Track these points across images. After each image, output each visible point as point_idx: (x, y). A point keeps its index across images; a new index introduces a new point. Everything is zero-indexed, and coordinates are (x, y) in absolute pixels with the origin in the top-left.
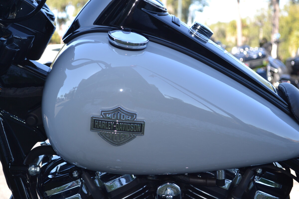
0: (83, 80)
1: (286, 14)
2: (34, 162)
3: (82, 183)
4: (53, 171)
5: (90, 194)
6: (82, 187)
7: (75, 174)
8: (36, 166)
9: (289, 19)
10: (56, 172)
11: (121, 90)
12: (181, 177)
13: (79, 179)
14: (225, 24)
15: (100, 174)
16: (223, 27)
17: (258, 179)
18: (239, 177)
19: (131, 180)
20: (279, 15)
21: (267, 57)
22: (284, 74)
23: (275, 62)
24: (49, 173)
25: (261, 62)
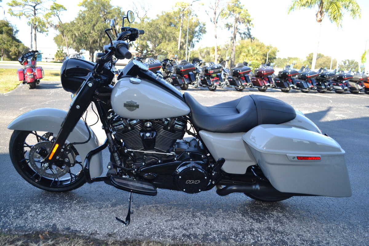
0: (123, 92)
1: (239, 44)
2: (109, 115)
4: (115, 118)
5: (126, 125)
6: (123, 123)
7: (121, 119)
8: (109, 117)
9: (240, 47)
11: (135, 95)
12: (152, 121)
13: (122, 121)
14: (209, 48)
15: (129, 119)
16: (208, 50)
17: (176, 121)
18: (170, 121)
19: (138, 121)
20: (235, 44)
21: (222, 68)
22: (230, 75)
23: (226, 70)
24: (114, 119)
25: (219, 70)
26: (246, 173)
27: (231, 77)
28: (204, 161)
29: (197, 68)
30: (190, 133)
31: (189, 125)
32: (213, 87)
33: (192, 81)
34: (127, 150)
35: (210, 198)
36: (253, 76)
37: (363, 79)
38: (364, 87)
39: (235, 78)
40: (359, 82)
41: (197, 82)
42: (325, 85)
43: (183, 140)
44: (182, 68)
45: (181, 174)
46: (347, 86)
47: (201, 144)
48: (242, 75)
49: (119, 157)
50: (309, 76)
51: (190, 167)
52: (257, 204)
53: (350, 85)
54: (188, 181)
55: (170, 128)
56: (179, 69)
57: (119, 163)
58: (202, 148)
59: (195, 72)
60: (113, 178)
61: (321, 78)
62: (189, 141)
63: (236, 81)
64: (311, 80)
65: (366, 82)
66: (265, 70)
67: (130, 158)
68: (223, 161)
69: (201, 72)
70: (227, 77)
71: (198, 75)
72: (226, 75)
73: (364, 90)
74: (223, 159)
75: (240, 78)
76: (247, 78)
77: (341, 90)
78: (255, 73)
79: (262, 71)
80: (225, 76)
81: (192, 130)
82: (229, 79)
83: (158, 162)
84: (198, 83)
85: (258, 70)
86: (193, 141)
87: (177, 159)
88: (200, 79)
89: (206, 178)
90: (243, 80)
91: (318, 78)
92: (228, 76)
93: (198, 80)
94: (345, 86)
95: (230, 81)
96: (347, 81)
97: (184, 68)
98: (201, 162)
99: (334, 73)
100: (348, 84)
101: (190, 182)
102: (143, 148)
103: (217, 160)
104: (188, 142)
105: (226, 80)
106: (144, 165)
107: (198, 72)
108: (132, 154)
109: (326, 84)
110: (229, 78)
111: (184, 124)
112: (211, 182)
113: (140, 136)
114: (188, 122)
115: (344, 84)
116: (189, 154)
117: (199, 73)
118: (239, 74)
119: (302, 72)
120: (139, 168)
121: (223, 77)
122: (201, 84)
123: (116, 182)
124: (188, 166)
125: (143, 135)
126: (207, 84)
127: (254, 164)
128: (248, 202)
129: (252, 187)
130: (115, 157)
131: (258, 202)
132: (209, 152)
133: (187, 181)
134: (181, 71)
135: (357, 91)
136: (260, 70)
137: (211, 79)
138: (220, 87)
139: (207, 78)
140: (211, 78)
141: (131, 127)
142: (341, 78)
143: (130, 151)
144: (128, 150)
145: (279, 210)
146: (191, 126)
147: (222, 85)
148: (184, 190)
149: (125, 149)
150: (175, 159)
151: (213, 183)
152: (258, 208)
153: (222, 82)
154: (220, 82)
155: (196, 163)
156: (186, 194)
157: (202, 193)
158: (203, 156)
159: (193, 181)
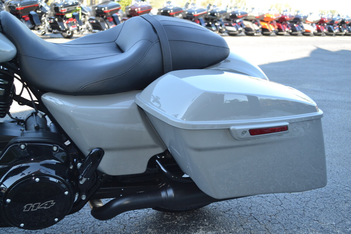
21: (80, 5)
22: (91, 16)
23: (85, 8)
25: (76, 8)
26: (147, 170)
27: (94, 17)
28: (59, 158)
29: (41, 6)
30: (22, 101)
31: (18, 85)
32: (69, 33)
33: (37, 24)
35: (80, 222)
36: (124, 16)
37: (260, 17)
38: (260, 27)
39: (99, 20)
40: (255, 21)
41: (44, 26)
42: (216, 26)
43: (12, 118)
44: (18, 5)
45: (10, 192)
46: (241, 26)
47: (49, 122)
48: (109, 14)
50: (196, 14)
51: (30, 176)
52: (167, 220)
53: (245, 25)
54: (28, 207)
56: (13, 7)
58: (53, 130)
59: (40, 12)
61: (211, 17)
62: (24, 117)
63: (101, 24)
64: (199, 20)
65: (262, 21)
66: (139, 7)
68: (99, 154)
69: (49, 12)
70: (87, 18)
71: (45, 16)
72: (85, 15)
73: (261, 30)
74: (100, 149)
75: (106, 19)
76: (116, 19)
77: (235, 31)
78: (126, 12)
79: (135, 9)
80: (84, 17)
81: (26, 95)
82: (91, 21)
84: (46, 28)
85: (130, 8)
86: (31, 117)
88: (48, 21)
89: (66, 193)
90: (110, 22)
91: (207, 17)
92: (89, 17)
93: (45, 23)
94: (240, 26)
95: (92, 24)
96: (241, 20)
97: (21, 5)
98: (54, 161)
99: (225, 10)
100: (243, 23)
101: (33, 206)
103: (87, 153)
104: (22, 121)
105: (87, 23)
107: (44, 11)
109: (216, 24)
110: (91, 19)
111: (7, 83)
112: (80, 197)
114: (15, 79)
115: (238, 23)
116: (23, 147)
117: (46, 14)
118: (105, 13)
119: (187, 9)
121: (81, 18)
122: (51, 29)
124: (26, 173)
126: (59, 29)
127: (160, 150)
128: (150, 219)
129: (161, 195)
131: (167, 214)
132: (68, 138)
133: (25, 207)
134: (18, 10)
135: (253, 32)
136: (133, 8)
137: (64, 21)
138: (79, 33)
139: (58, 20)
140: (65, 19)
142: (234, 17)
145: (206, 225)
146: (24, 86)
147: (81, 29)
148: (22, 225)
151: (84, 197)
152: (170, 228)
153: (81, 25)
154: (78, 25)
155: (41, 165)
156: (28, 232)
157: (75, 221)
158: (55, 149)
159: (38, 204)
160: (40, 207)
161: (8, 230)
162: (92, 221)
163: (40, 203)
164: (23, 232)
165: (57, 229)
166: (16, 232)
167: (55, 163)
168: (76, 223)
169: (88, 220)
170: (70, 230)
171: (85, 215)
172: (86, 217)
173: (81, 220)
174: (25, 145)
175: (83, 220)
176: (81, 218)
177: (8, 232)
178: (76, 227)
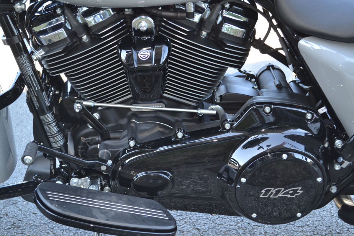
3: (65, 19)
4: (39, 10)
5: (73, 30)
6: (65, 24)
7: (59, 11)
8: (22, 4)
10: (41, 11)
13: (62, 15)
17: (226, 13)
18: (208, 12)
19: (109, 16)
24: (36, 11)
34: (81, 104)
43: (243, 71)
49: (58, 125)
54: (268, 192)
55: (208, 34)
57: (58, 141)
60: (43, 191)
67: (91, 127)
83: (177, 137)
87: (232, 125)
89: (319, 179)
98: (301, 132)
101: (274, 192)
102: (130, 96)
106: (135, 148)
108: (96, 116)
113: (120, 60)
116: (268, 109)
120: (119, 156)
123: (52, 202)
125: (129, 57)
130: (45, 126)
133: (263, 191)
141: (88, 34)
143: (89, 108)
144: (85, 103)
148: (254, 215)
149: (74, 102)
150: (227, 126)
151: (334, 190)
155: (285, 137)
156: (241, 228)
157: (303, 222)
158: (309, 116)
159: (281, 190)
160: (283, 194)
161: (216, 221)
162: (328, 226)
163: (283, 189)
164: (235, 226)
165: (280, 229)
166: (226, 224)
167: (303, 135)
168: (304, 225)
169: (320, 223)
170: (298, 233)
171: (315, 216)
172: (317, 219)
173: (310, 222)
174: (270, 107)
175: (315, 222)
176: (310, 219)
177: (216, 223)
178: (305, 230)
